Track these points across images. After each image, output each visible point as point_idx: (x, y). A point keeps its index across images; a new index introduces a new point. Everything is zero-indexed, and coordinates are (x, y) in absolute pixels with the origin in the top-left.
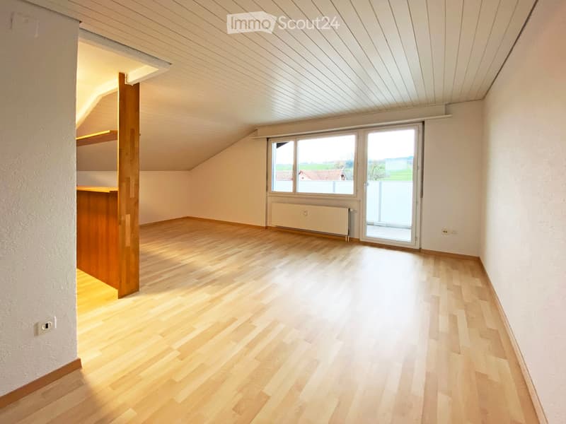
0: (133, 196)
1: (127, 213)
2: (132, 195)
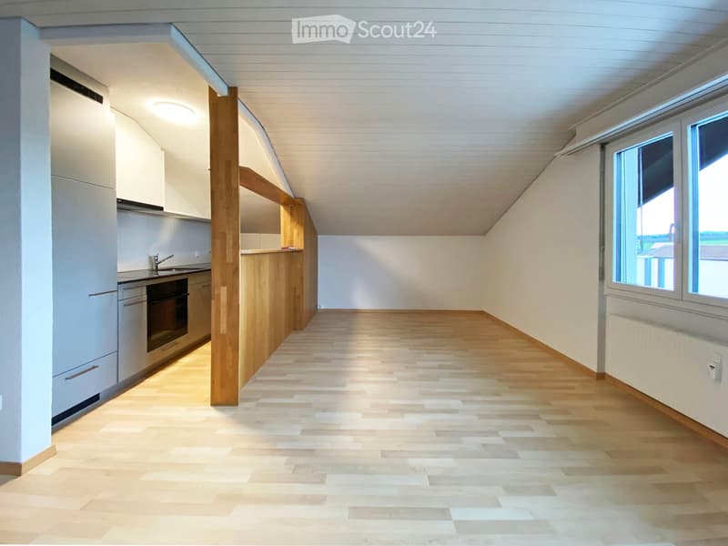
0: (231, 261)
1: (224, 285)
2: (229, 259)
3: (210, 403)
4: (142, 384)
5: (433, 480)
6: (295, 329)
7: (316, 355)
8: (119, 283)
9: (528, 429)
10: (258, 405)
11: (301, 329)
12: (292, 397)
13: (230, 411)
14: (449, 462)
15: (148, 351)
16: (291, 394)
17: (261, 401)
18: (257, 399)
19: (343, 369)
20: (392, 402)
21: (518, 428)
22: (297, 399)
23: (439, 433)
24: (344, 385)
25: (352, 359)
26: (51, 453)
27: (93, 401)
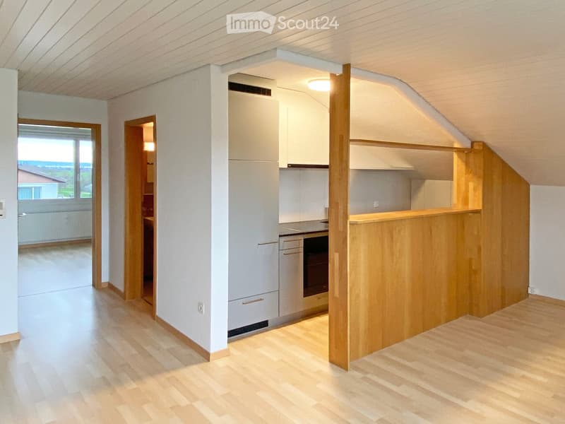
1: (336, 252)
4: (299, 324)
6: (471, 313)
7: (467, 353)
8: (280, 236)
10: (364, 379)
11: (480, 316)
12: (399, 385)
13: (340, 373)
15: (304, 296)
16: (399, 382)
17: (369, 376)
18: (367, 373)
19: (484, 382)
25: (510, 375)
26: (225, 353)
27: (262, 326)
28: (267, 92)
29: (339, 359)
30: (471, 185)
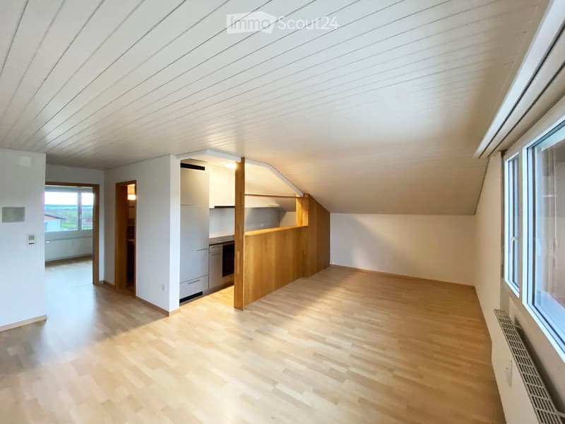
3: (233, 305)
5: (286, 371)
8: (210, 245)
9: (374, 373)
10: (251, 313)
12: (266, 313)
13: (239, 312)
14: (303, 368)
15: (223, 276)
16: (267, 312)
18: (252, 310)
20: (310, 331)
21: (367, 370)
22: (269, 315)
23: (315, 354)
24: (296, 315)
26: (178, 311)
27: (199, 295)
28: (203, 168)
29: (239, 306)
30: (304, 215)
